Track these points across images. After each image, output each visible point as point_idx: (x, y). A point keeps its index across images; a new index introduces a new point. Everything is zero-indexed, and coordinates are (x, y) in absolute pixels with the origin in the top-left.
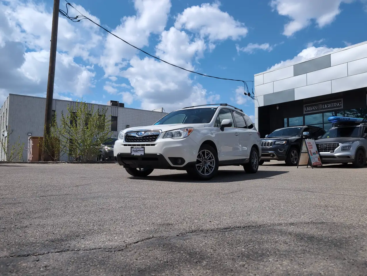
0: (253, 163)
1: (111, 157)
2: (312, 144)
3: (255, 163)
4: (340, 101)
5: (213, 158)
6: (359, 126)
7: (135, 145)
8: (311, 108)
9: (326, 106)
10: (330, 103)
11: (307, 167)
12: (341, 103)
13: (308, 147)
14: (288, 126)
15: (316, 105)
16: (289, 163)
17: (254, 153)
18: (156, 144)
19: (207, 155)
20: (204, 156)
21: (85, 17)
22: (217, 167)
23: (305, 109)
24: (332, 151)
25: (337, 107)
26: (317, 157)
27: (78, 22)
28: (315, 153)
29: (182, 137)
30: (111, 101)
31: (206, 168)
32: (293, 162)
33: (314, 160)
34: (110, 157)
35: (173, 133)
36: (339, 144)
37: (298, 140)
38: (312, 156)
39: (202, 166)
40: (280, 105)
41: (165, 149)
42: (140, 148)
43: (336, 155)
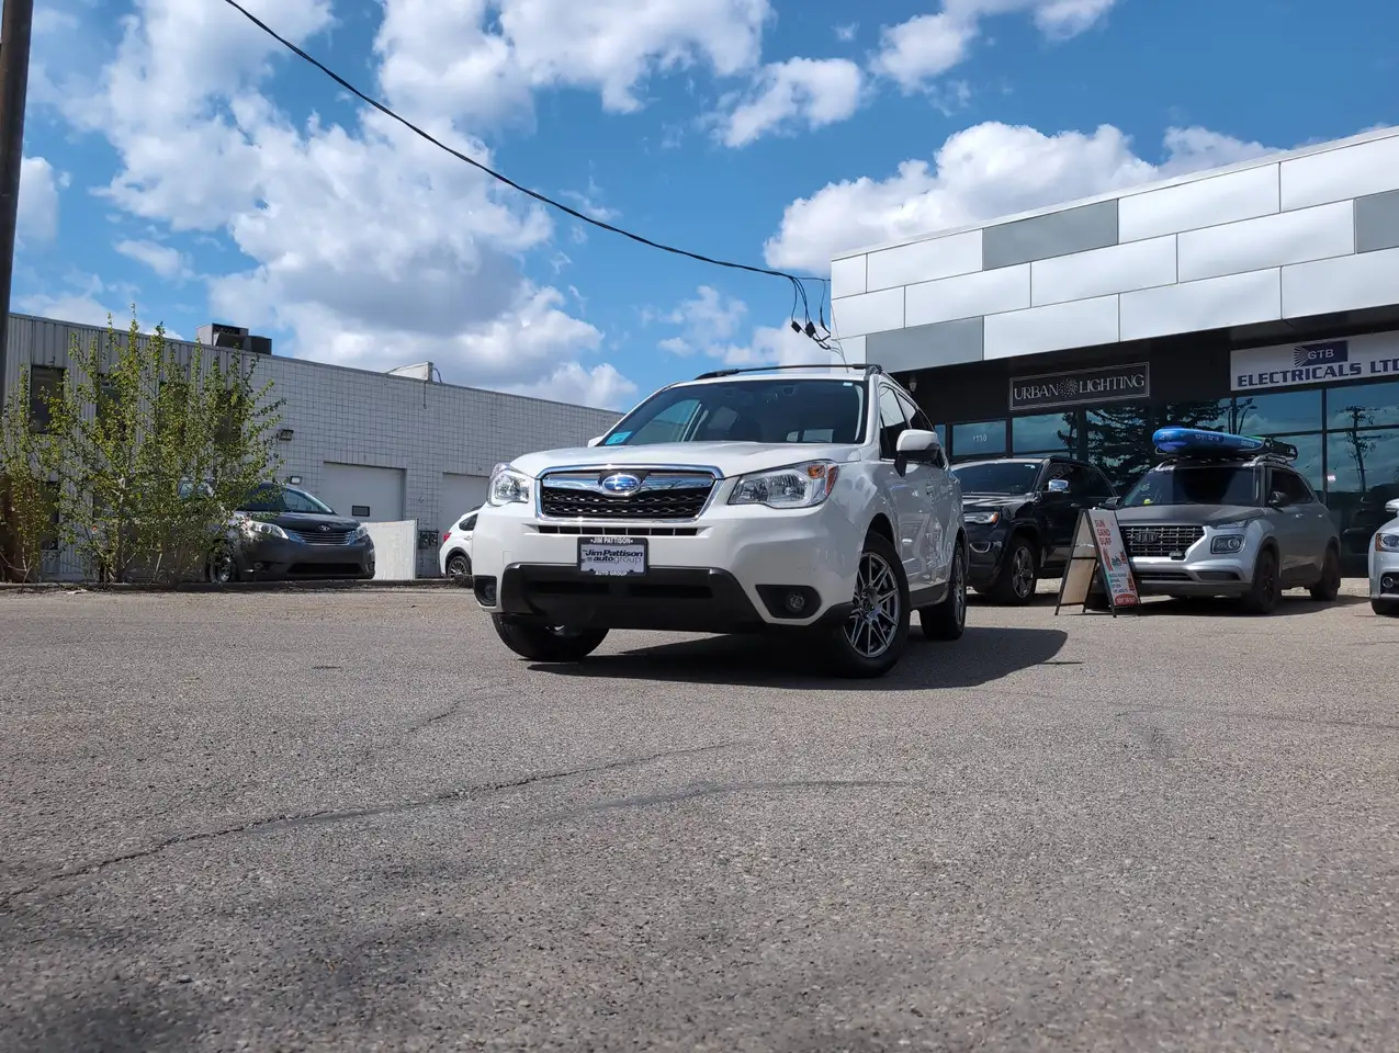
0: (955, 599)
1: (272, 563)
2: (1107, 526)
4: (1142, 370)
5: (891, 588)
6: (1252, 464)
7: (598, 531)
8: (1035, 389)
9: (1090, 386)
10: (1103, 375)
11: (1084, 614)
12: (1144, 379)
13: (1098, 538)
15: (1055, 381)
17: (958, 560)
18: (704, 528)
19: (875, 572)
20: (866, 580)
22: (905, 625)
23: (1013, 394)
24: (1179, 554)
25: (1128, 390)
26: (1124, 575)
28: (1117, 559)
29: (807, 499)
30: (216, 328)
31: (871, 627)
33: (1118, 586)
34: (267, 565)
35: (766, 485)
36: (1204, 528)
38: (1111, 572)
39: (860, 621)
40: (923, 375)
42: (627, 544)
43: (1192, 567)
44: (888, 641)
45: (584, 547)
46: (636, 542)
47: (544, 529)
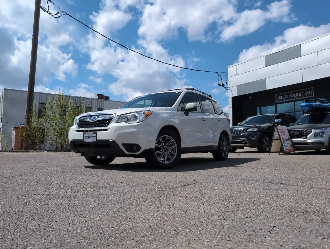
0: (222, 150)
2: (284, 130)
3: (224, 150)
4: (311, 90)
5: (175, 145)
7: (87, 131)
8: (282, 97)
9: (297, 95)
10: (301, 92)
11: (280, 154)
12: (312, 92)
13: (280, 134)
14: (261, 114)
15: (287, 94)
16: (261, 151)
17: (223, 139)
18: (109, 129)
19: (168, 141)
20: (165, 143)
21: (65, 13)
22: (179, 155)
24: (305, 138)
25: (308, 95)
26: (290, 144)
27: (59, 18)
28: (287, 139)
29: (137, 121)
31: (167, 155)
32: (265, 149)
33: (286, 147)
35: (128, 117)
36: (312, 130)
37: (270, 127)
38: (284, 143)
39: (162, 154)
40: (253, 95)
41: (118, 134)
42: (92, 134)
43: (309, 141)
44: (173, 160)
45: (84, 135)
46: (94, 133)
47: (78, 131)
